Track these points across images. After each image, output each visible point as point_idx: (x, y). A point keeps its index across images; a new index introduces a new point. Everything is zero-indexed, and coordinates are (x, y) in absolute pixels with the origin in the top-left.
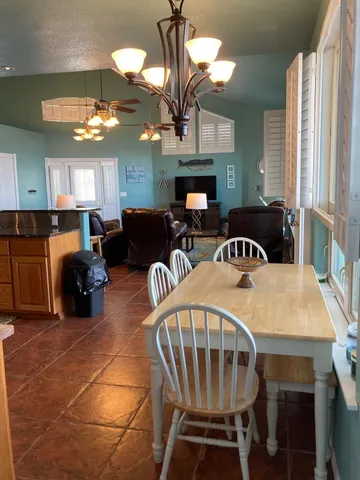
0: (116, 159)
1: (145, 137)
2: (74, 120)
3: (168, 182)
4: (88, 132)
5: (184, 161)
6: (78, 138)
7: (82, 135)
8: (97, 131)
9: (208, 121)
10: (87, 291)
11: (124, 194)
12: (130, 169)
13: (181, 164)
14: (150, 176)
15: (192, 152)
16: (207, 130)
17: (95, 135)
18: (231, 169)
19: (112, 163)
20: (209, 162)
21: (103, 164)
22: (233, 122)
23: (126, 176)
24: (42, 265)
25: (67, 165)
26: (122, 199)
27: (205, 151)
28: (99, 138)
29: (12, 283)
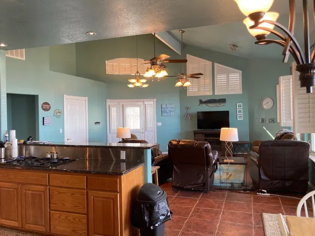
0: (155, 100)
1: (179, 84)
2: (127, 73)
3: (192, 116)
4: (138, 81)
5: (204, 100)
6: (131, 86)
7: (134, 83)
8: (144, 81)
9: (222, 72)
10: (154, 225)
11: (160, 124)
12: (164, 106)
13: (201, 102)
14: (178, 111)
15: (210, 93)
16: (220, 78)
17: (143, 83)
18: (240, 106)
19: (152, 103)
20: (222, 101)
21: (146, 103)
22: (241, 72)
23: (161, 111)
24: (114, 200)
25: (121, 104)
26: (158, 127)
27: (219, 93)
28: (145, 86)
29: (87, 214)
